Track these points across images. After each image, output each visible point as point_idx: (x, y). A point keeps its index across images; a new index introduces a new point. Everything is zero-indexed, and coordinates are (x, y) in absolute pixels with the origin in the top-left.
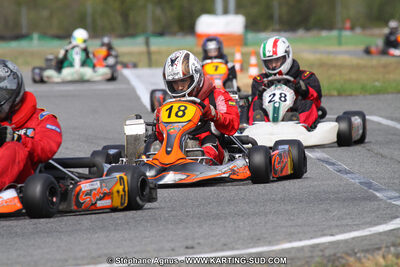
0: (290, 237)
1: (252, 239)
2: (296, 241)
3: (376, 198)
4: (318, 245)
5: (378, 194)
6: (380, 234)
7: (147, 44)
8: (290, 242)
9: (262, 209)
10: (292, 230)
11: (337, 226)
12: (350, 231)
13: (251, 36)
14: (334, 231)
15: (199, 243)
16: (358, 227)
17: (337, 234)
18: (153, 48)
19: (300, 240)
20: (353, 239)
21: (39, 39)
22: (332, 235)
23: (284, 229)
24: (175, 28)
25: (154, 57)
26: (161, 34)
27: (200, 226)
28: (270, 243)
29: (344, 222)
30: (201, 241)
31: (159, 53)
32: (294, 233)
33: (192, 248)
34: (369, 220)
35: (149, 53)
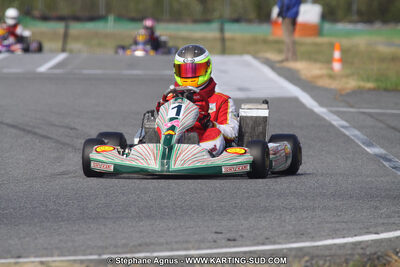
0: (334, 234)
1: (296, 234)
2: (339, 238)
4: (360, 243)
7: (222, 30)
8: (333, 238)
9: (311, 204)
10: (338, 226)
11: (383, 224)
12: (396, 230)
13: (327, 26)
14: (380, 229)
15: (242, 236)
17: (382, 232)
18: (228, 35)
19: (344, 237)
20: (397, 238)
21: (115, 21)
22: (377, 233)
23: (330, 225)
24: (253, 15)
25: (228, 44)
26: (237, 20)
27: (246, 219)
28: (313, 239)
29: (391, 220)
30: (245, 234)
31: (233, 39)
32: (338, 230)
33: (234, 240)
35: (223, 40)
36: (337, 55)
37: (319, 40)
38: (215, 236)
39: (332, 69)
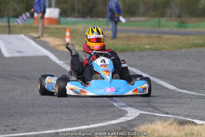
0: (67, 126)
1: (47, 126)
2: (69, 127)
3: (114, 106)
5: (115, 104)
6: (113, 125)
7: (9, 22)
8: (66, 128)
9: (55, 110)
10: (69, 122)
11: (91, 120)
12: (98, 123)
13: (63, 19)
15: (19, 128)
16: (102, 121)
17: (91, 124)
18: (12, 24)
19: (72, 127)
20: (99, 127)
22: (88, 125)
23: (64, 121)
25: (12, 29)
27: (22, 119)
28: (56, 128)
29: (96, 118)
30: (21, 126)
31: (14, 26)
32: (69, 123)
33: (16, 130)
34: (108, 117)
35: (9, 26)
36: (68, 34)
37: (58, 26)
38: (5, 128)
39: (65, 41)
